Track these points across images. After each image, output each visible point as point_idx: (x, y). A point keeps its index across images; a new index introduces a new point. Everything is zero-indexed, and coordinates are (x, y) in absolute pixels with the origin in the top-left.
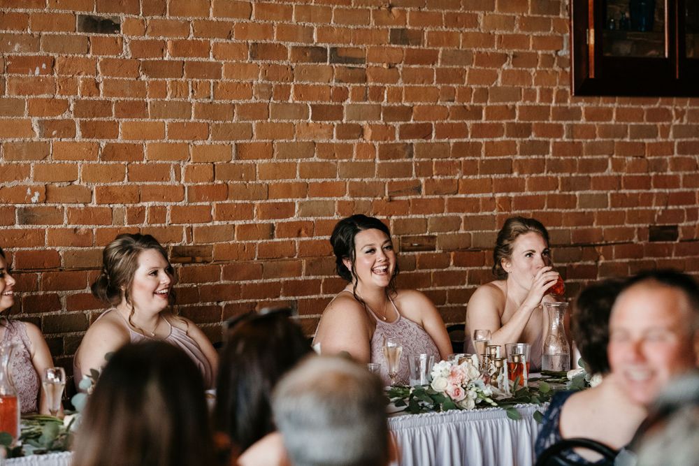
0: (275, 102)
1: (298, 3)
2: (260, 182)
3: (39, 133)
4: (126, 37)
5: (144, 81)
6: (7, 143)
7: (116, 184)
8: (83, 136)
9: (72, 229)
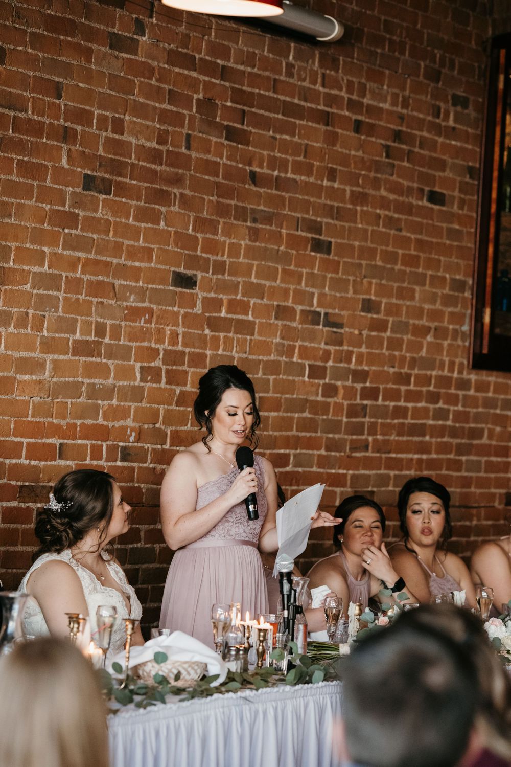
0: (286, 360)
1: (307, 270)
2: (271, 433)
3: (140, 378)
4: (199, 293)
5: (206, 335)
6: (119, 386)
7: (183, 428)
8: (167, 383)
9: (152, 468)
